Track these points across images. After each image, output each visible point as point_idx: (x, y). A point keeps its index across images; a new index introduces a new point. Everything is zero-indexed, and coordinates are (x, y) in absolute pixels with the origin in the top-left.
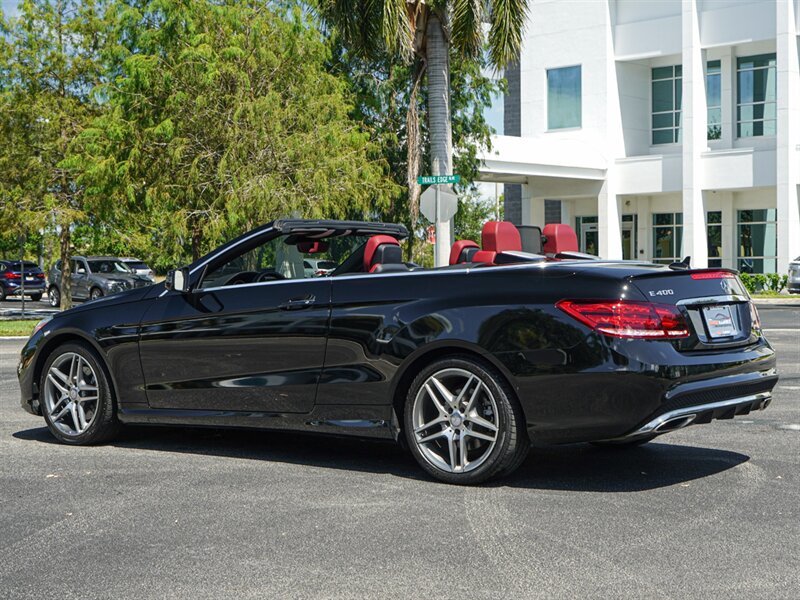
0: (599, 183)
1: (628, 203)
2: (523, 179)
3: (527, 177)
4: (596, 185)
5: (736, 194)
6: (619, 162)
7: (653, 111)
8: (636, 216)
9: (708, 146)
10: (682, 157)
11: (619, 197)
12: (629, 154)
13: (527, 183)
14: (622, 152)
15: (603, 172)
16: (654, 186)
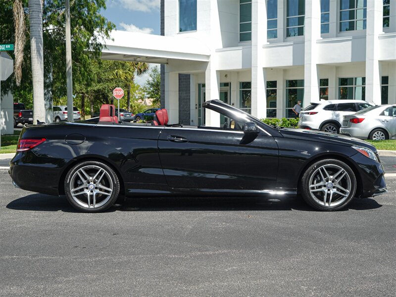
0: (206, 63)
1: (226, 76)
2: (166, 61)
3: (168, 59)
4: (205, 64)
5: (285, 70)
6: (218, 51)
7: (240, 22)
8: (230, 83)
9: (268, 42)
10: (251, 48)
11: (218, 71)
12: (224, 47)
13: (167, 64)
14: (220, 45)
15: (208, 57)
16: (238, 65)
